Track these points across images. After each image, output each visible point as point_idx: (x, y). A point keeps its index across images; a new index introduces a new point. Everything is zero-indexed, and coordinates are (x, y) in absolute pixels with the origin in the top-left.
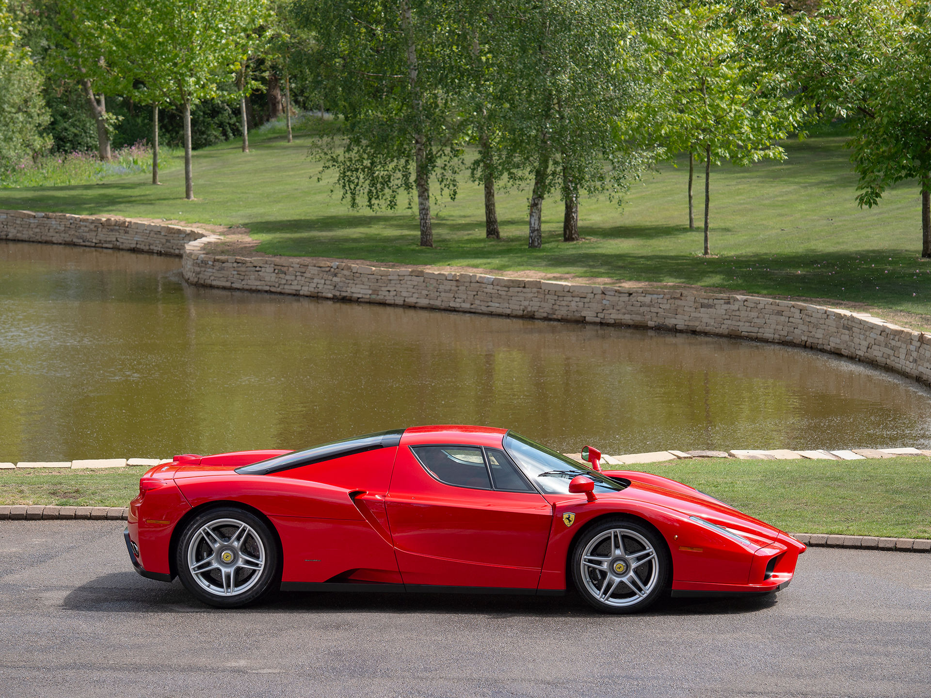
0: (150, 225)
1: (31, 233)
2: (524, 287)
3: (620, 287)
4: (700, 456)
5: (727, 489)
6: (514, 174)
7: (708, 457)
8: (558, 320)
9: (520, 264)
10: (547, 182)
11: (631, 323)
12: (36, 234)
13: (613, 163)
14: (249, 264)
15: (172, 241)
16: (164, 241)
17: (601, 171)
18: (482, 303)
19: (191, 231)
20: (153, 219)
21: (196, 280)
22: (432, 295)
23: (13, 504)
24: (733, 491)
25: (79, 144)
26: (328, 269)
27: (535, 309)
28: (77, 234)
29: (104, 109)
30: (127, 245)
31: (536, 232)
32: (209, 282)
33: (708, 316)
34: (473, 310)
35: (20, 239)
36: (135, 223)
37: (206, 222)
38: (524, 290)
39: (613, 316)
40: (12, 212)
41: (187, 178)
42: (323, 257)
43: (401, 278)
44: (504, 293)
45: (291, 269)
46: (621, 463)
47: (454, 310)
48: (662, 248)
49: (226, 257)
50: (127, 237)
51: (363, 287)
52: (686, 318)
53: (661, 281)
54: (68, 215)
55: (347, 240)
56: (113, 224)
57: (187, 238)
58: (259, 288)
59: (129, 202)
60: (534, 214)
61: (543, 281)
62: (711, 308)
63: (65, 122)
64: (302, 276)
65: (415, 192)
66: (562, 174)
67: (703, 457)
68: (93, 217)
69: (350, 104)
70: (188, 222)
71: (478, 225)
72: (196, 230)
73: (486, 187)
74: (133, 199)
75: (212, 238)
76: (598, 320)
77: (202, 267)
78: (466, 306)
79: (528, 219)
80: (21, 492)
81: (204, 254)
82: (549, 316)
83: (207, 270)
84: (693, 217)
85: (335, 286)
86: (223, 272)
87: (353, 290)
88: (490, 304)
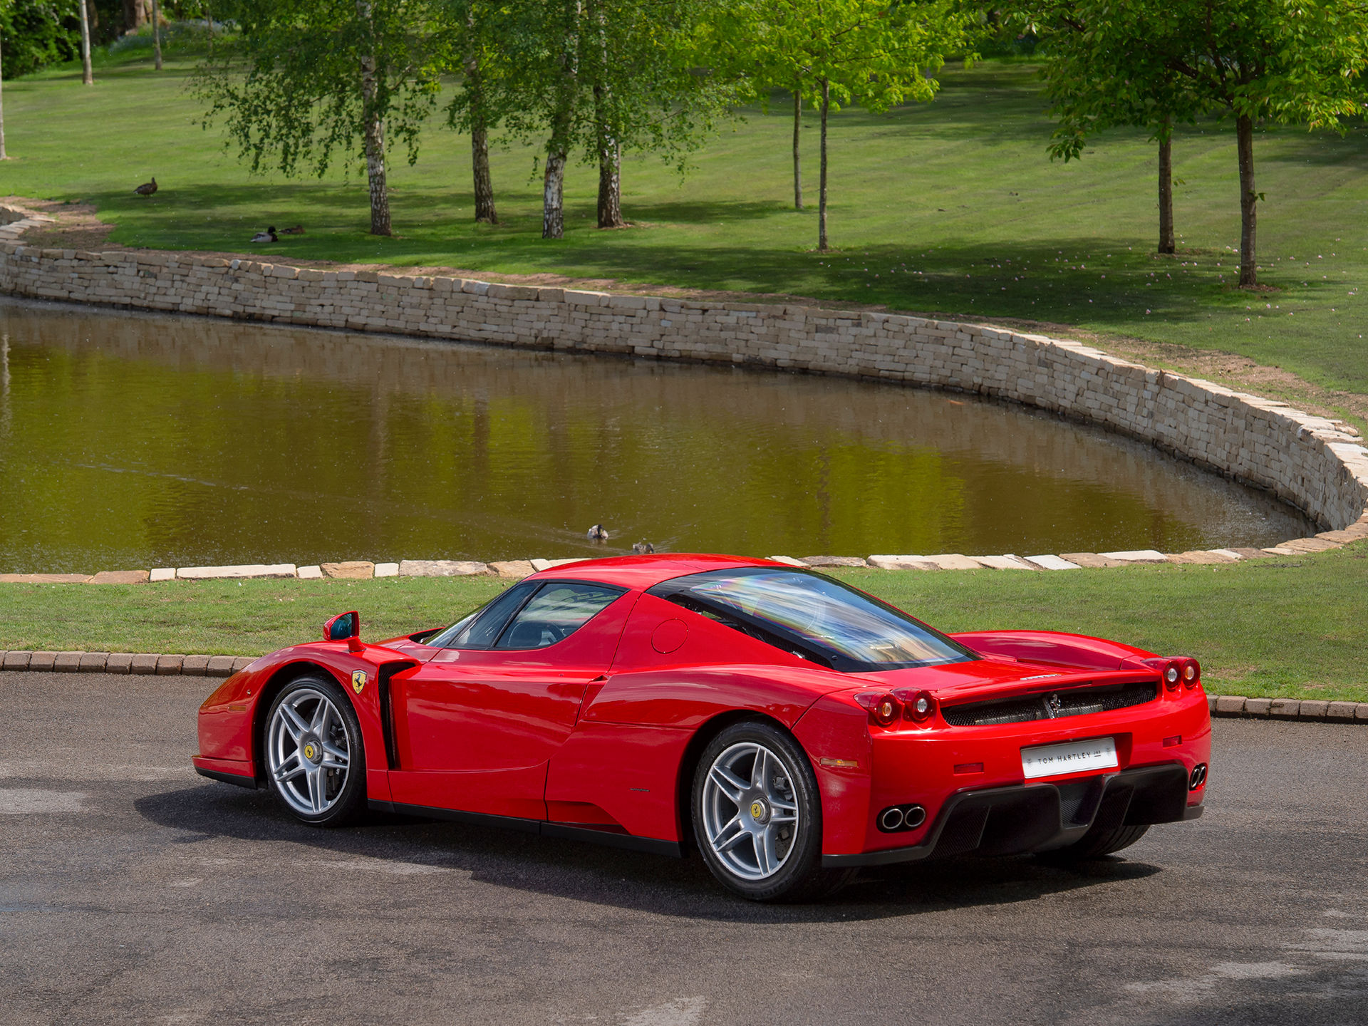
2: (537, 300)
3: (688, 299)
4: (823, 566)
6: (518, 119)
7: (836, 566)
8: (591, 353)
10: (569, 132)
11: (704, 355)
14: (97, 263)
18: (470, 325)
19: (4, 208)
21: (11, 286)
22: (391, 313)
26: (224, 270)
27: (554, 334)
31: (555, 212)
32: (32, 289)
33: (826, 345)
34: (456, 336)
37: (27, 194)
38: (537, 304)
39: (678, 345)
42: (217, 251)
43: (342, 285)
44: (504, 309)
45: (165, 270)
47: (426, 336)
49: (61, 250)
51: (281, 299)
52: (793, 348)
58: (114, 299)
60: (551, 184)
61: (566, 290)
62: (832, 332)
64: (183, 281)
67: (827, 566)
71: (459, 200)
72: (10, 208)
73: (473, 138)
75: (37, 221)
76: (654, 352)
77: (21, 266)
78: (445, 329)
79: (542, 191)
81: (24, 245)
82: (578, 347)
83: (29, 270)
84: (801, 190)
85: (236, 298)
86: (55, 274)
87: (264, 304)
88: (483, 326)
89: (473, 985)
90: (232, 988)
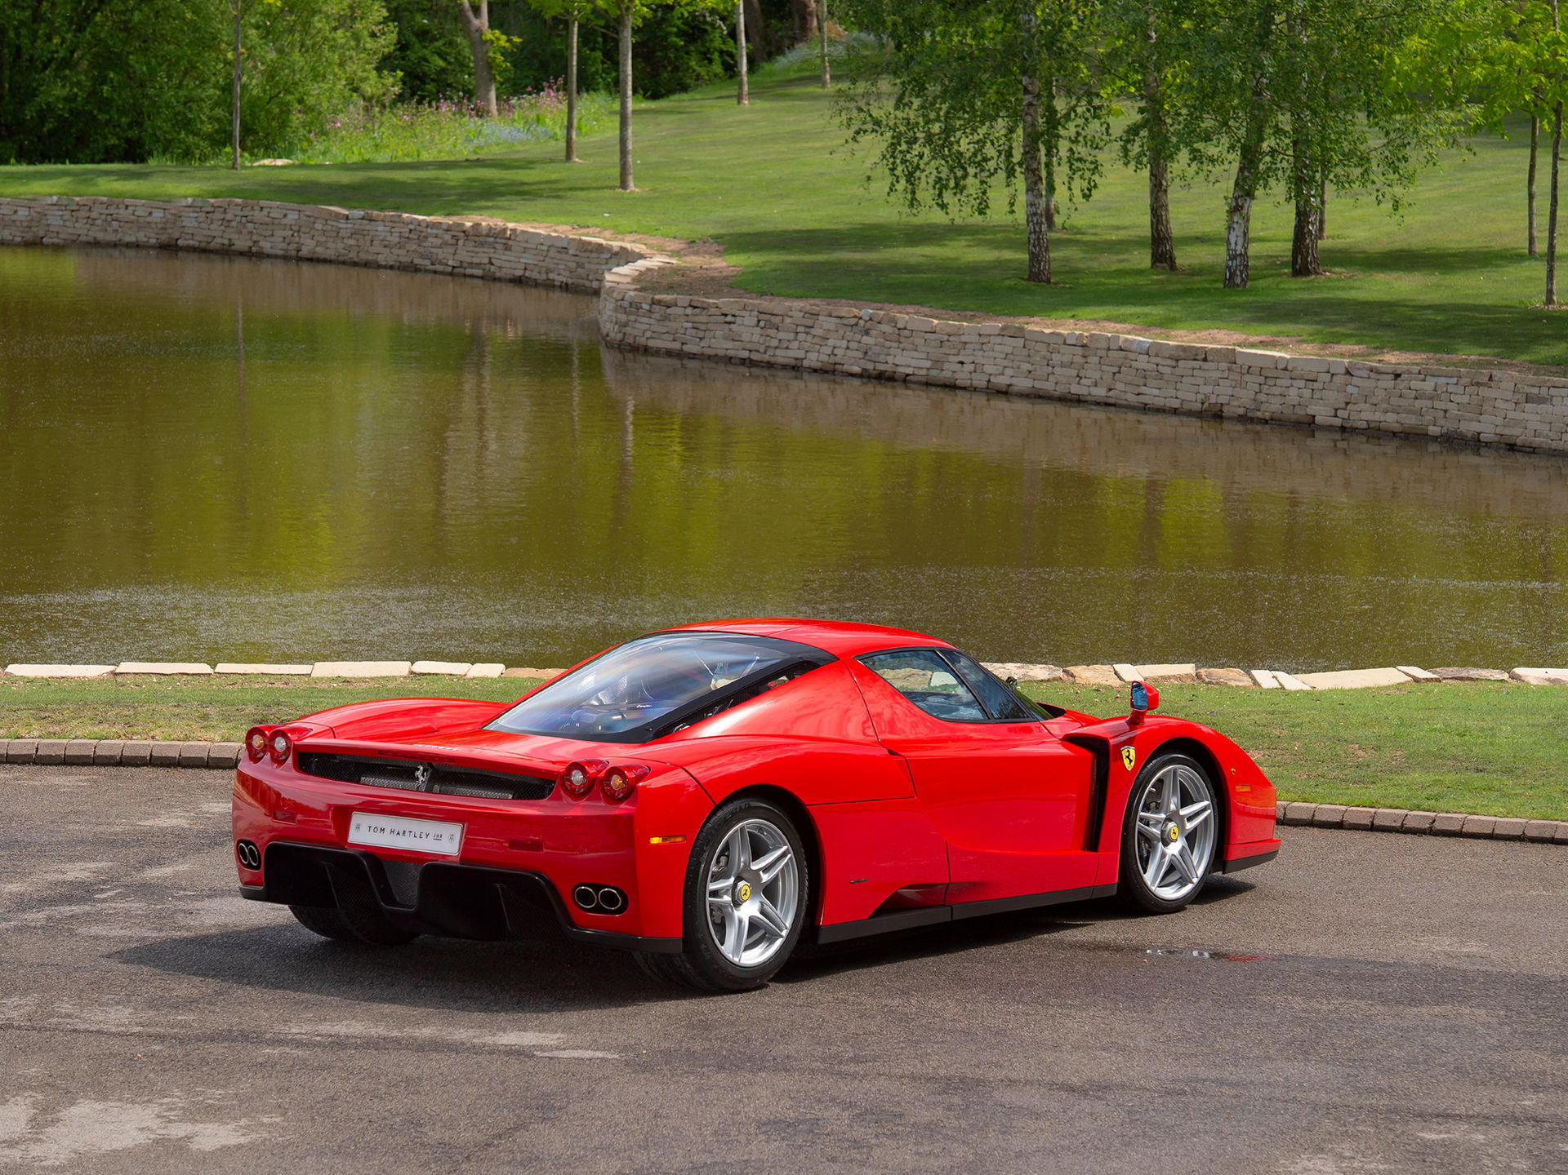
0: (549, 235)
1: (340, 246)
2: (1205, 360)
3: (1380, 361)
4: (1456, 678)
5: (1480, 741)
6: (1199, 151)
7: (1471, 679)
8: (1265, 422)
9: (1201, 317)
10: (1262, 167)
11: (1396, 427)
12: (349, 248)
13: (1387, 133)
14: (713, 311)
15: (587, 266)
16: (573, 265)
17: (1362, 148)
18: (1128, 388)
19: (621, 247)
20: (557, 224)
21: (619, 336)
22: (1039, 372)
23: (187, 738)
24: (1491, 744)
25: (449, 85)
26: (853, 321)
27: (1223, 400)
28: (421, 250)
29: (486, 24)
30: (506, 273)
31: (1239, 259)
32: (642, 341)
33: (1538, 418)
34: (1112, 401)
35: (322, 256)
36: (523, 232)
37: (650, 231)
38: (1205, 365)
39: (1364, 415)
40: (309, 209)
41: (624, 152)
42: (847, 299)
43: (985, 340)
44: (1167, 370)
45: (788, 320)
46: (1307, 688)
47: (1079, 401)
48: (1470, 292)
49: (675, 296)
50: (508, 256)
51: (915, 354)
52: (1499, 420)
53: (1455, 351)
54: (405, 215)
55: (895, 267)
56: (484, 232)
57: (614, 260)
58: (731, 353)
59: (518, 193)
60: (1235, 226)
61: (1238, 349)
62: (1544, 403)
63: (425, 47)
64: (807, 333)
65: (1020, 182)
66: (1290, 152)
67: (1461, 679)
68: (450, 220)
69: (906, 20)
70: (618, 232)
71: (1137, 243)
72: (628, 246)
73: (1152, 174)
74: (526, 188)
75: (656, 261)
76: (1337, 422)
77: (631, 313)
78: (1100, 392)
79: (1225, 234)
80: (205, 717)
81: (636, 290)
82: (1249, 415)
83: (639, 319)
84: (1536, 234)
85: (866, 353)
86: (667, 323)
87: (898, 360)
88: (1143, 389)
89: (917, 1153)
90: (646, 1147)
